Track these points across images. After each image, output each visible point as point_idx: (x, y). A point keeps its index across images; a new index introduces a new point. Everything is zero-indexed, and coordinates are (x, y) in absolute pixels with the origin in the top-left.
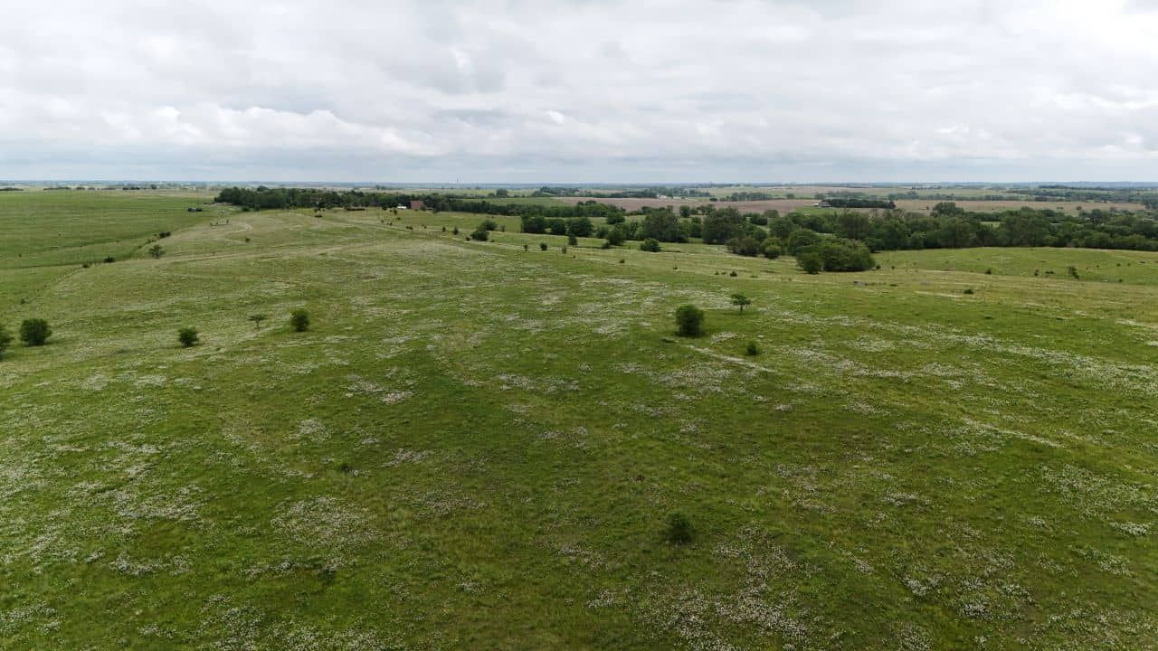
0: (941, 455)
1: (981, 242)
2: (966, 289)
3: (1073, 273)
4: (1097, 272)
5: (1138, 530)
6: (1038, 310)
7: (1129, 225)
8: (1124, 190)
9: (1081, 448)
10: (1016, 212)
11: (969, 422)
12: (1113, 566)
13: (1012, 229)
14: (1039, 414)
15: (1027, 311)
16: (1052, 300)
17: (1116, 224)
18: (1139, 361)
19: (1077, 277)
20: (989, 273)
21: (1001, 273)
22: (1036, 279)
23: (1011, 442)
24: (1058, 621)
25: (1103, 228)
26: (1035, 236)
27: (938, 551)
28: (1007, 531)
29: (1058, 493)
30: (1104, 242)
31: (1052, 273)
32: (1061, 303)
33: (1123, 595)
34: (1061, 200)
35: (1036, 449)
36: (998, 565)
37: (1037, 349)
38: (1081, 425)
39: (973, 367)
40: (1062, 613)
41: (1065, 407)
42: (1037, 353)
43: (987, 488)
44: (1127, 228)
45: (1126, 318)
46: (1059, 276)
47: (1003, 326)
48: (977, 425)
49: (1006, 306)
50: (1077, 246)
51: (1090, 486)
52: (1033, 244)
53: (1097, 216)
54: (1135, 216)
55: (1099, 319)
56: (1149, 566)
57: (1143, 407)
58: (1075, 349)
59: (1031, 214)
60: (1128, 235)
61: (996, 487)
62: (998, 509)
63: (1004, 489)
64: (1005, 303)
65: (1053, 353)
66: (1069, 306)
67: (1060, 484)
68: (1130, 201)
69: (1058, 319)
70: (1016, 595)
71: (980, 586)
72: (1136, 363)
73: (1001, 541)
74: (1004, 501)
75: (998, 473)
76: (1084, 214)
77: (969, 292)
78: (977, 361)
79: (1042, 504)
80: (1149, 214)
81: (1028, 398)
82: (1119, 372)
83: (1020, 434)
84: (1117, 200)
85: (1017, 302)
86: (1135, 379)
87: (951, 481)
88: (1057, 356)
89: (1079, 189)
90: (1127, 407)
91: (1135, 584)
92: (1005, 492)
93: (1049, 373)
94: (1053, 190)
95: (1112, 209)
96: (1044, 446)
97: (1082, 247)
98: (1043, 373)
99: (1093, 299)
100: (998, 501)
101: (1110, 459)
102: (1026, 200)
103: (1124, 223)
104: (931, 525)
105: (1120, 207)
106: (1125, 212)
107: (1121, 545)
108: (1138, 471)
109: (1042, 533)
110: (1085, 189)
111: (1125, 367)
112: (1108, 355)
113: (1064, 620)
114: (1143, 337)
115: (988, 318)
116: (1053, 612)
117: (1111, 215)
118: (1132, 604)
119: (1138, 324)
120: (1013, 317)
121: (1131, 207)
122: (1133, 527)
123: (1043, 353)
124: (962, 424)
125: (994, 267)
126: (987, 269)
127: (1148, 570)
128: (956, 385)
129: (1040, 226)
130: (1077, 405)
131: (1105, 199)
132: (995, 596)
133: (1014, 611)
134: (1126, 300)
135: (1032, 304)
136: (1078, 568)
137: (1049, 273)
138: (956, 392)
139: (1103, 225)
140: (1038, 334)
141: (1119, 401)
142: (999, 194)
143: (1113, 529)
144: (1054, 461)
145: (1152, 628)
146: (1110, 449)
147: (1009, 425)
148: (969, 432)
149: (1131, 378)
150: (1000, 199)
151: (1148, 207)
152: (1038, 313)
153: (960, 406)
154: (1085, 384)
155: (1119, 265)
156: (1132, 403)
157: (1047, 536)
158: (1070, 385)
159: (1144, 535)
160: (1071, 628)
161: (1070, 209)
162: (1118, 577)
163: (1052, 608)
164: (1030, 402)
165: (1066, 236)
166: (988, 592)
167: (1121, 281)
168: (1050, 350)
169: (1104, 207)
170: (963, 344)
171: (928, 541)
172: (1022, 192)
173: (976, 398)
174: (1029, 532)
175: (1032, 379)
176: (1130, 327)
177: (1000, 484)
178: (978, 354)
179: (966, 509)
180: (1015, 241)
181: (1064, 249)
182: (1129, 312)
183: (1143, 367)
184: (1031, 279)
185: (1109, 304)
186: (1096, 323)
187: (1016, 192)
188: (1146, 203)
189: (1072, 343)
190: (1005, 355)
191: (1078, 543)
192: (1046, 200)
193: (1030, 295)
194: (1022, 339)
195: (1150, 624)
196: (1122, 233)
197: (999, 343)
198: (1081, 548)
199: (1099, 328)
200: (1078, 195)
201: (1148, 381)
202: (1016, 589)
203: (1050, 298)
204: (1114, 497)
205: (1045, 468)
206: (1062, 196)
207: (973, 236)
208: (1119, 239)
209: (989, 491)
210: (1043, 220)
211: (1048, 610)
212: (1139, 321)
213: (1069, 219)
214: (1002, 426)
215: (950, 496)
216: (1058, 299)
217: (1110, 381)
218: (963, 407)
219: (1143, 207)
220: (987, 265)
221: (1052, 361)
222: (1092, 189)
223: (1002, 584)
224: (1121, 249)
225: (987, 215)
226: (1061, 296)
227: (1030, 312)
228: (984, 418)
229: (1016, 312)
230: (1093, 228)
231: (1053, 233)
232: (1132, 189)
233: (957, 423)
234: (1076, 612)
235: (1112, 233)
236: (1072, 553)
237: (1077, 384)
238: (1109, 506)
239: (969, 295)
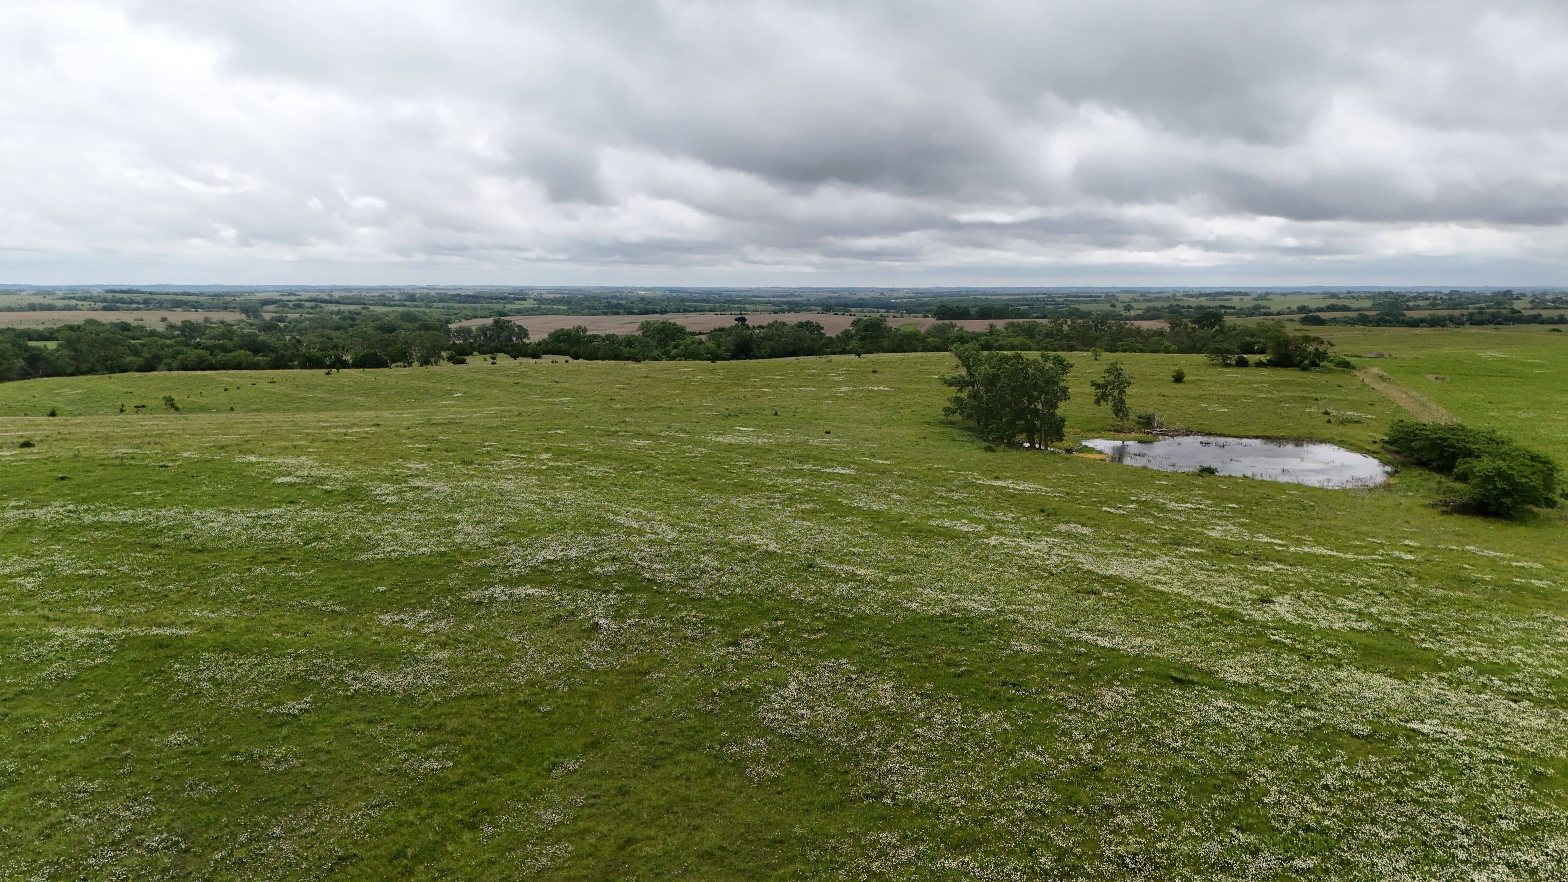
0: (23, 692)
1: (32, 372)
2: (22, 440)
3: (171, 404)
4: (202, 401)
5: (299, 707)
6: (133, 458)
7: (231, 340)
8: (216, 295)
9: (218, 627)
10: (79, 327)
11: (58, 631)
12: (278, 762)
13: (75, 350)
14: (156, 597)
15: (118, 461)
16: (149, 443)
17: (215, 338)
18: (269, 503)
19: (177, 409)
20: (53, 414)
21: (71, 414)
22: (122, 416)
23: (123, 645)
24: (223, 858)
25: (199, 344)
26: (111, 359)
27: (40, 833)
28: (139, 767)
29: (199, 694)
30: (204, 361)
31: (143, 406)
32: (162, 445)
33: (295, 792)
34: (138, 309)
35: (161, 644)
36: (133, 817)
37: (140, 511)
38: (214, 598)
39: (50, 553)
40: (227, 845)
41: (189, 580)
42: (141, 516)
43: (101, 716)
44: (229, 344)
45: (245, 454)
46: (155, 410)
47: (88, 486)
48: (71, 633)
49: (87, 459)
50: (170, 370)
51: (236, 672)
52: (111, 370)
53: (189, 329)
54: (235, 327)
55: (213, 460)
56: (317, 745)
57: (283, 559)
58: (191, 503)
59: (99, 328)
60: (230, 351)
61: (114, 712)
62: (122, 741)
63: (125, 710)
64: (85, 454)
65: (163, 512)
66: (173, 447)
67: (199, 681)
68: (225, 309)
69: (162, 466)
70: (165, 848)
71: (111, 857)
72: (266, 508)
73: (131, 784)
74: (129, 728)
75: (113, 692)
76: (171, 327)
77: (27, 445)
78: (58, 541)
79: (178, 715)
80: (251, 325)
81: (140, 579)
82: (246, 521)
83: (138, 631)
84: (210, 308)
85: (102, 451)
86: (268, 527)
87: (45, 724)
88: (168, 515)
89: (161, 294)
90: (264, 563)
91: (306, 773)
92: (127, 714)
93: (164, 540)
94: (125, 296)
95: (207, 320)
96: (169, 637)
97: (178, 369)
98: (153, 541)
99: (202, 435)
100: (119, 730)
101: (255, 631)
102: (88, 310)
103: (223, 336)
104: (23, 799)
105: (216, 316)
106: (222, 322)
107: (284, 731)
108: (289, 637)
109: (185, 752)
110: (167, 294)
111: (255, 514)
112: (232, 502)
113: (231, 854)
114: (268, 474)
115: (63, 478)
116: (215, 849)
117: (206, 327)
118: (305, 800)
119: (261, 459)
120: (99, 472)
121: (231, 317)
122: (294, 706)
123: (150, 514)
124: (49, 637)
125: (61, 405)
126: (49, 410)
127: (317, 751)
128: (29, 583)
129: (116, 344)
130: (204, 572)
131: (196, 306)
132: (135, 861)
133: (165, 870)
134: (241, 432)
135: (124, 451)
136: (236, 780)
137: (140, 408)
138: (32, 594)
139: (198, 340)
140: (139, 490)
141: (254, 557)
142: (47, 301)
143: (273, 716)
144: (186, 653)
145: (331, 818)
146: (253, 619)
147: (119, 621)
148: (61, 645)
149: (264, 527)
150: (51, 308)
151: (248, 317)
152: (133, 462)
153: (41, 612)
154: (210, 545)
155: (226, 390)
156: (268, 557)
157: (193, 753)
158: (191, 550)
159: (307, 711)
160: (241, 859)
161: (152, 320)
162: (286, 773)
163: (213, 845)
164: (143, 584)
165: (155, 357)
166: (126, 862)
167: (232, 409)
168: (159, 508)
169: (197, 317)
170: (33, 521)
171: (22, 824)
172: (84, 299)
173: (64, 596)
174: (170, 758)
175: (140, 552)
176: (252, 464)
177: (118, 706)
178: (56, 533)
179: (75, 758)
180: (84, 367)
181: (155, 373)
182: (248, 446)
183: (275, 511)
184: (116, 418)
185: (223, 439)
186: (210, 465)
187: (74, 298)
188: (245, 310)
189: (186, 495)
190: (98, 526)
191: (233, 748)
192: (117, 309)
193: (118, 439)
194: (118, 500)
195: (328, 814)
196: (224, 349)
197: (86, 511)
198: (237, 753)
199: (216, 471)
200: (160, 302)
201: (282, 527)
202: (163, 840)
203: (146, 440)
204: (267, 677)
205: (177, 666)
206: (138, 303)
207: (20, 363)
208: (221, 356)
209: (104, 720)
210: (119, 336)
211: (209, 851)
212: (261, 456)
213: (153, 333)
214: (109, 625)
215: (48, 746)
216: (158, 439)
217: (239, 535)
218: (46, 612)
219: (243, 317)
220: (50, 404)
221: (163, 523)
222: (176, 294)
223: (143, 841)
224: (224, 369)
225: (37, 331)
226: (159, 436)
227: (122, 462)
228: (80, 621)
229: (101, 465)
230: (188, 345)
231: (135, 352)
232: (229, 294)
233: (40, 639)
234: (243, 838)
235: (211, 349)
236: (226, 764)
237: (200, 548)
238: (263, 690)
239: (28, 450)
